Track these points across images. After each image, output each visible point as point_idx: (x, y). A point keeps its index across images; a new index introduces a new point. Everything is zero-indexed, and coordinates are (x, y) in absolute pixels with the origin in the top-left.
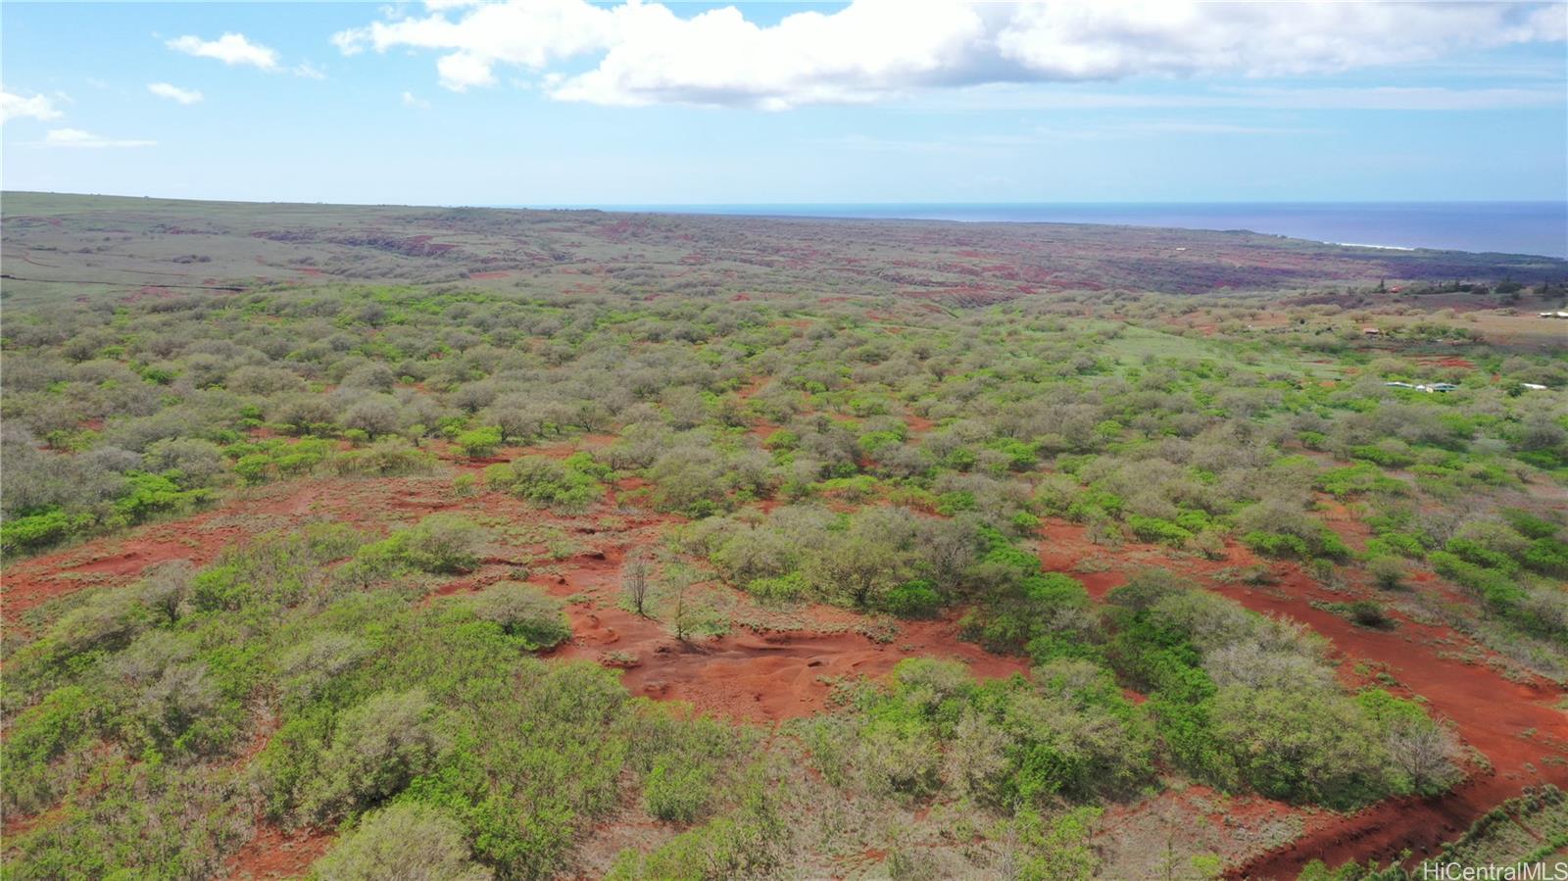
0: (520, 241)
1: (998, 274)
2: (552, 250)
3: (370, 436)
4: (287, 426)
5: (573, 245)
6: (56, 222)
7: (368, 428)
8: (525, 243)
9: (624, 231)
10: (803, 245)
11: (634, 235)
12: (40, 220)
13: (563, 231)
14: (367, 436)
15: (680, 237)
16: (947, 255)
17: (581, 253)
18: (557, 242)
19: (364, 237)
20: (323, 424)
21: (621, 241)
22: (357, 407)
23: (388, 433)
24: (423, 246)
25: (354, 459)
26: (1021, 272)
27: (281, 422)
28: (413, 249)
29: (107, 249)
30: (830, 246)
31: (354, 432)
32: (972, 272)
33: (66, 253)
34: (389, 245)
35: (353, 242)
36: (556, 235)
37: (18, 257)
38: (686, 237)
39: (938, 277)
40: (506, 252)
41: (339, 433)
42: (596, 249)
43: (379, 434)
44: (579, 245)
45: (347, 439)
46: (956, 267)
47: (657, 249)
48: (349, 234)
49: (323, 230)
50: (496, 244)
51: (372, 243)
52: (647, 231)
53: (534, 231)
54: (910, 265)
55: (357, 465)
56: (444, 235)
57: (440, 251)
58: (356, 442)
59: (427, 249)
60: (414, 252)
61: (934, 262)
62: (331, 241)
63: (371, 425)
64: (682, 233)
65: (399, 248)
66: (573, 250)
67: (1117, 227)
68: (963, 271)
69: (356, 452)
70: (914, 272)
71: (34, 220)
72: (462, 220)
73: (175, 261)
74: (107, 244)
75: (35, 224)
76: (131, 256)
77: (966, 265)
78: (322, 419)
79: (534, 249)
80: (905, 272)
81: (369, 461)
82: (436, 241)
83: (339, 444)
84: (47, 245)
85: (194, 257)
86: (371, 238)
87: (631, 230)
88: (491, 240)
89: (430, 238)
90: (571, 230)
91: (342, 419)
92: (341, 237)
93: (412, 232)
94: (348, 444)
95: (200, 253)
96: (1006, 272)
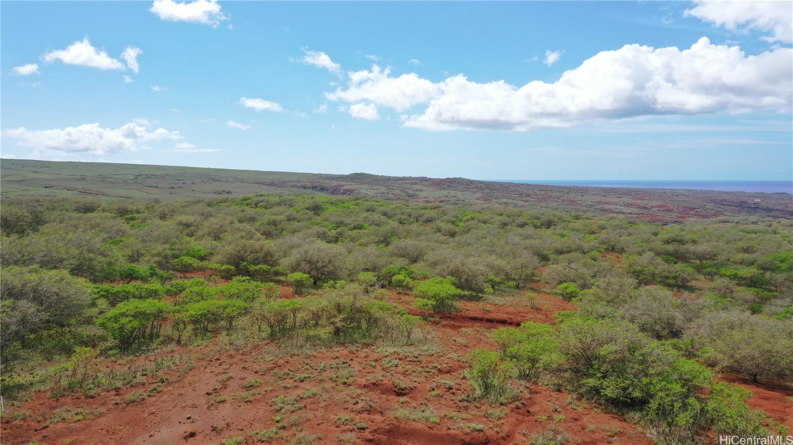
0: (391, 189)
1: (661, 209)
2: (407, 192)
3: (315, 283)
4: (225, 267)
5: (418, 190)
6: (163, 176)
7: (314, 273)
8: (392, 189)
9: (444, 185)
10: (542, 193)
11: (449, 186)
12: (156, 175)
13: (412, 184)
14: (312, 280)
15: (474, 188)
16: (626, 199)
17: (422, 194)
18: (409, 189)
19: (310, 185)
20: (264, 267)
21: (444, 189)
22: (302, 250)
23: (337, 278)
24: (339, 190)
25: (295, 311)
26: (675, 209)
27: (222, 263)
28: (335, 191)
29: (183, 187)
30: (558, 194)
31: (298, 276)
32: (645, 208)
33: (162, 188)
34: (323, 189)
35: (305, 187)
36: (408, 186)
37: (138, 189)
38: (477, 188)
39: (627, 210)
40: (383, 193)
41: (282, 278)
42: (429, 193)
43: (325, 281)
44: (421, 190)
45: (289, 284)
46: (635, 205)
47: (463, 193)
48: (302, 184)
49: (290, 182)
50: (378, 189)
51: (314, 188)
52: (456, 185)
53: (397, 184)
54: (607, 203)
55: (298, 319)
56: (351, 185)
57: (349, 192)
58: (299, 288)
59: (342, 191)
60: (335, 193)
61: (621, 202)
62: (293, 186)
63: (317, 269)
64: (475, 186)
65: (327, 190)
66: (418, 193)
67: (707, 191)
68: (639, 207)
69: (298, 301)
70: (612, 207)
71: (153, 175)
72: (359, 179)
73: (214, 193)
74: (184, 185)
75: (153, 177)
76: (193, 190)
77: (640, 204)
78: (266, 262)
79: (397, 192)
80: (607, 207)
81: (316, 316)
82: (347, 187)
83: (279, 289)
84: (154, 185)
85: (224, 191)
86: (313, 186)
87: (447, 184)
88: (375, 187)
89: (343, 186)
90: (416, 184)
91: (285, 263)
92: (299, 185)
93: (334, 183)
94: (290, 290)
95: (227, 190)
96: (666, 208)
